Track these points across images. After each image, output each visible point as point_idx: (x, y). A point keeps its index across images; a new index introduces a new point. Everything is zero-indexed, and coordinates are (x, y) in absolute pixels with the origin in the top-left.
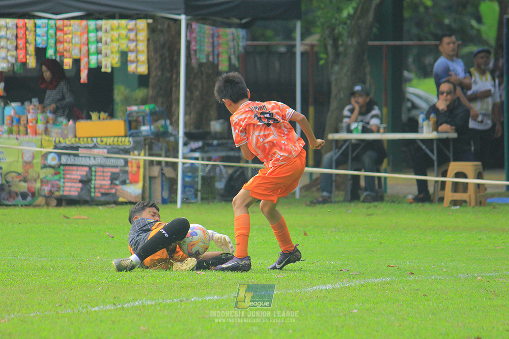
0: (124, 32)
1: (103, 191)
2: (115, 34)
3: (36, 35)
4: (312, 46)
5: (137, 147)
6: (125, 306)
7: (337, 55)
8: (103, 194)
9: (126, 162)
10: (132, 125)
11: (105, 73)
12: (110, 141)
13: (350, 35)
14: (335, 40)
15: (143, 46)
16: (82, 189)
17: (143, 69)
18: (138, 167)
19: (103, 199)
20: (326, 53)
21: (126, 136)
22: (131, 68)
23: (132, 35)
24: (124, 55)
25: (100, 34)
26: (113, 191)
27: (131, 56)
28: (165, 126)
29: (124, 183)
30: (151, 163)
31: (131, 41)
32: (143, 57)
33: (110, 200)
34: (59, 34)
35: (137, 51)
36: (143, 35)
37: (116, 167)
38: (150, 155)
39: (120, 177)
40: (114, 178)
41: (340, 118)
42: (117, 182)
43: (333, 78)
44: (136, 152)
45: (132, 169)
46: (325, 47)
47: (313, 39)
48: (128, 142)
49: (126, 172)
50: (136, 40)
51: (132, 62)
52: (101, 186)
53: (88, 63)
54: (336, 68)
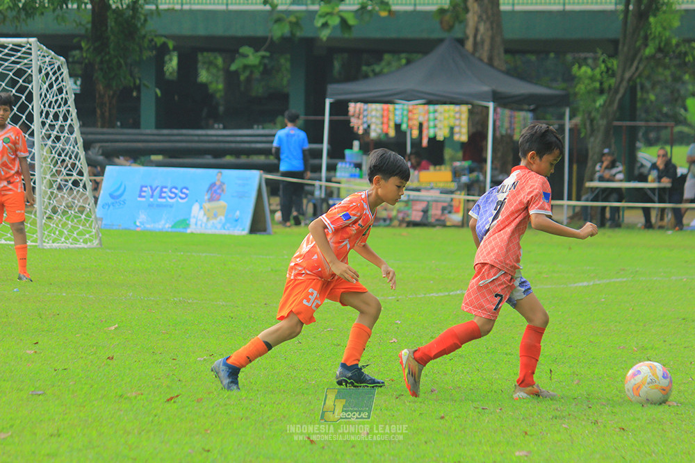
0: (452, 114)
1: (437, 217)
2: (446, 115)
3: (395, 115)
4: (576, 125)
5: (460, 188)
6: (451, 293)
7: (593, 131)
8: (437, 220)
9: (452, 200)
10: (456, 174)
11: (439, 141)
12: (441, 185)
13: (602, 117)
14: (592, 121)
15: (464, 123)
16: (423, 216)
17: (464, 138)
18: (460, 202)
19: (437, 223)
20: (585, 128)
21: (452, 181)
22: (456, 137)
23: (457, 116)
24: (452, 129)
25: (437, 115)
26: (443, 218)
27: (456, 130)
28: (478, 176)
29: (450, 212)
30: (468, 201)
31: (456, 119)
32: (465, 130)
33: (442, 224)
34: (411, 115)
35: (460, 126)
36: (465, 116)
37: (444, 202)
38: (468, 195)
39: (448, 209)
40: (444, 209)
41: (594, 172)
42: (446, 212)
43: (590, 146)
44: (459, 192)
45: (455, 203)
46: (585, 125)
47: (577, 120)
48: (453, 186)
49: (451, 206)
50: (460, 119)
51: (457, 133)
52: (436, 215)
53: (428, 133)
54: (592, 139)
